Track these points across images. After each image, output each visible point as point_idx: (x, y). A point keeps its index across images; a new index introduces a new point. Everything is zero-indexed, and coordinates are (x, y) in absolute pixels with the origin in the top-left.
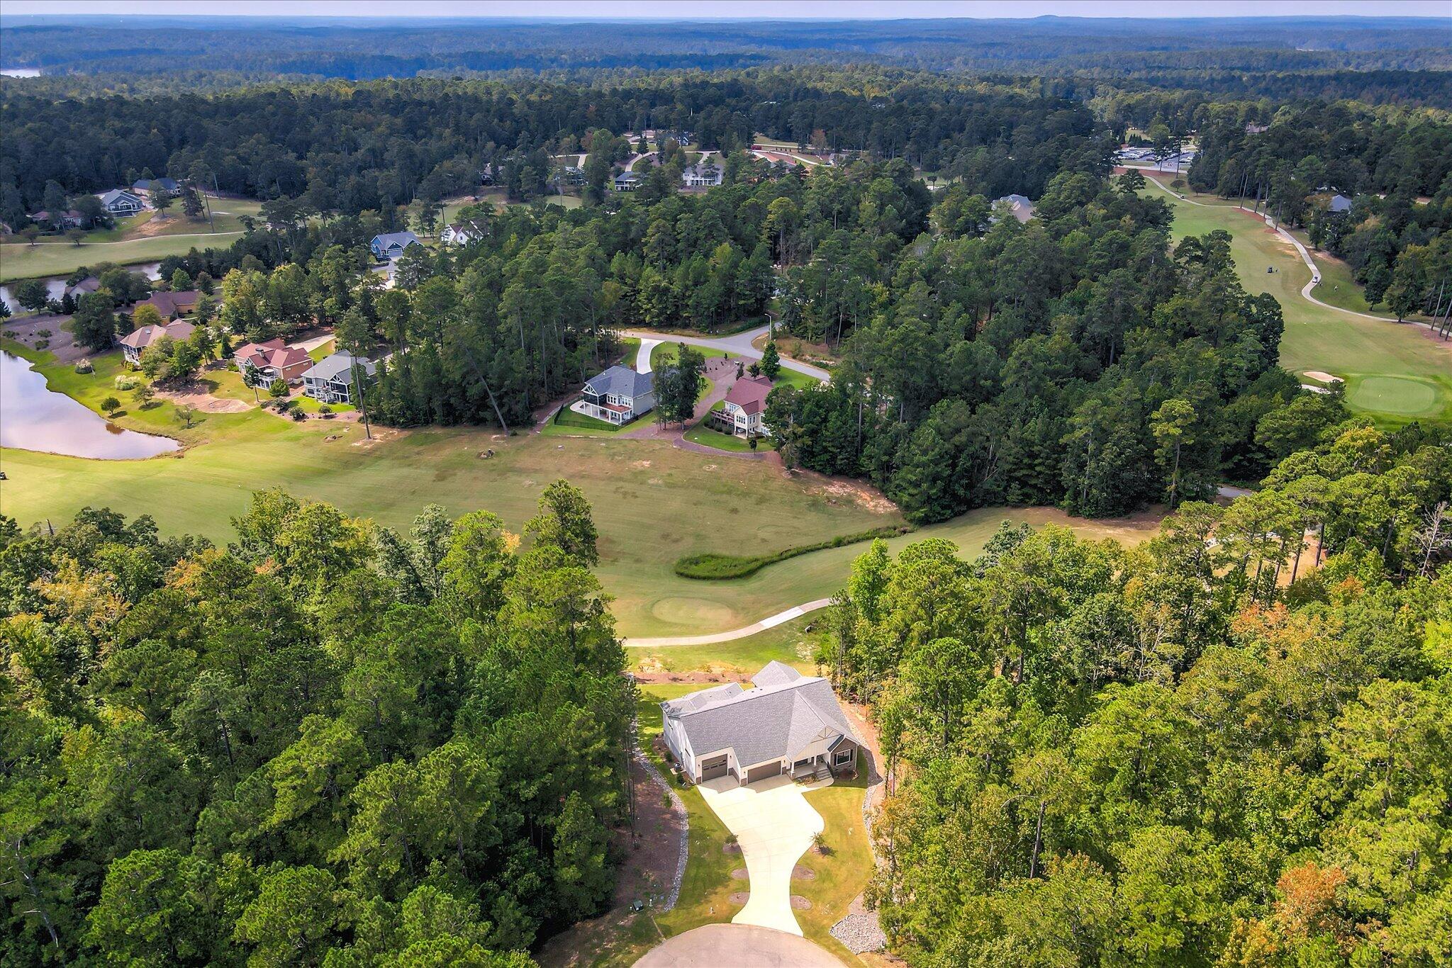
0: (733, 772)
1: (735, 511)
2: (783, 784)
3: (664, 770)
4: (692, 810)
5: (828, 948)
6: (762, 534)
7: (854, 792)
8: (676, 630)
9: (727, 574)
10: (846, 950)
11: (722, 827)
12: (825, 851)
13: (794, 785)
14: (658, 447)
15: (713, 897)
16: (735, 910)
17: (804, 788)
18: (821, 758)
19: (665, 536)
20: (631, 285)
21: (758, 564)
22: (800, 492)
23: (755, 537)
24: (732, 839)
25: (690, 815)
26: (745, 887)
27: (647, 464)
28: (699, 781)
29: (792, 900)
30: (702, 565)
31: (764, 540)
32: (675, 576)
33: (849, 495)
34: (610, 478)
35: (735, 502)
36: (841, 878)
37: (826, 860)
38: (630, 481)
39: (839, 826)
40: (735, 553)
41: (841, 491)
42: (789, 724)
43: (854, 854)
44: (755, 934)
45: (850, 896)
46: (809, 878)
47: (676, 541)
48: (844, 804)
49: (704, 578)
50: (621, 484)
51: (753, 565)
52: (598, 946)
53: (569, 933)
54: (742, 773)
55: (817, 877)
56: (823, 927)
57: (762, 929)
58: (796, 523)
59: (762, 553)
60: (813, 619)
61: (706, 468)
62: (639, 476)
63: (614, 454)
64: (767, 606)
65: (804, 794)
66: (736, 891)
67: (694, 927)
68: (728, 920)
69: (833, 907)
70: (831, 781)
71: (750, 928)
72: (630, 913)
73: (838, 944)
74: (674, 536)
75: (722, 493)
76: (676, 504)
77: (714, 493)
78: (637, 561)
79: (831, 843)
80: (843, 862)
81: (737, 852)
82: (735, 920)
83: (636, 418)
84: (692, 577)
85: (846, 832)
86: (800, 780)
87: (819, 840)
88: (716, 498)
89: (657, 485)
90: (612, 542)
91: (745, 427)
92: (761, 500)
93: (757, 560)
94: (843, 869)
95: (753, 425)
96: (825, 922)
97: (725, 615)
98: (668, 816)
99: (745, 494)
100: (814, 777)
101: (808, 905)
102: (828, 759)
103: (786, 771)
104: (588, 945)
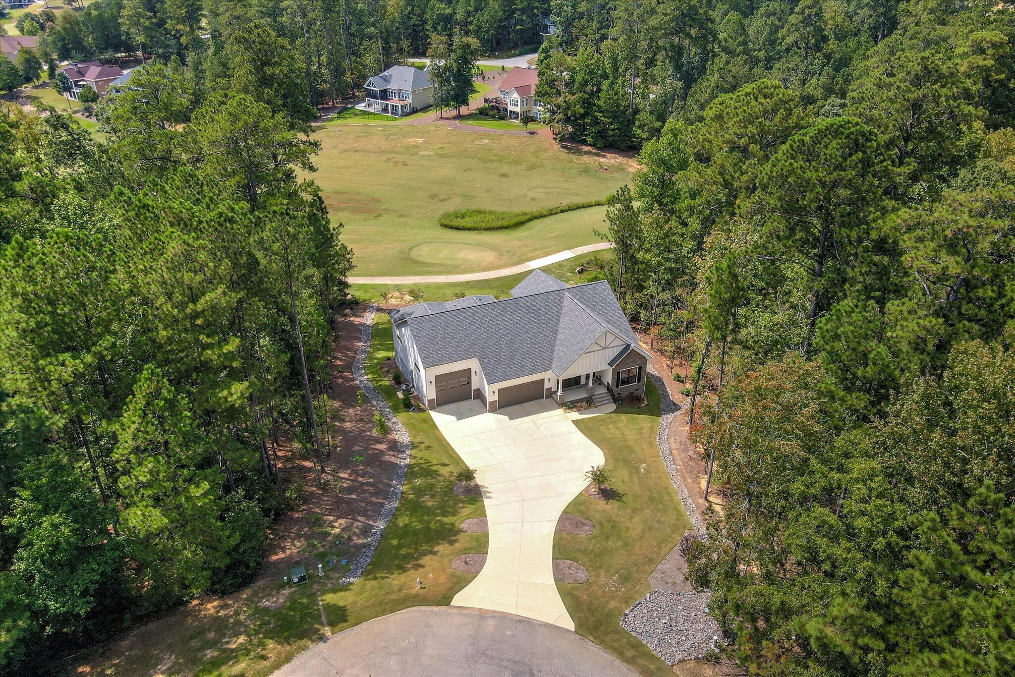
0: (479, 395)
1: (505, 175)
2: (547, 409)
3: (389, 393)
4: (418, 439)
5: (620, 653)
6: (531, 194)
7: (644, 421)
8: (434, 269)
9: (493, 225)
10: (654, 658)
11: (457, 460)
12: (608, 494)
13: (560, 411)
14: (432, 128)
15: (426, 560)
16: (460, 582)
17: (576, 415)
18: (598, 378)
19: (432, 197)
20: (419, 16)
21: (527, 217)
22: (571, 161)
23: (525, 196)
24: (468, 475)
25: (413, 446)
26: (480, 546)
27: (420, 140)
28: (433, 405)
29: (556, 567)
30: (467, 219)
31: (533, 199)
32: (439, 228)
33: (621, 164)
34: (382, 152)
35: (504, 168)
36: (635, 534)
37: (610, 507)
38: (402, 153)
39: (626, 462)
40: (505, 209)
41: (613, 161)
42: (555, 332)
43: (652, 499)
44: (490, 625)
45: (651, 561)
46: (583, 533)
47: (444, 200)
48: (631, 435)
49: (469, 229)
50: (393, 155)
51: (523, 218)
52: (213, 644)
53: (172, 620)
54: (491, 393)
55: (597, 531)
56: (610, 614)
57: (502, 617)
58: (566, 185)
59: (534, 209)
60: (584, 261)
61: (479, 142)
62: (413, 150)
63: (390, 134)
64: (534, 250)
65: (576, 422)
66: (465, 551)
67: (384, 612)
68: (445, 600)
69: (625, 579)
70: (613, 407)
71: (483, 615)
72: (282, 586)
73: (636, 645)
74: (442, 197)
75: (492, 161)
76: (446, 170)
77: (484, 161)
78: (402, 216)
79: (616, 482)
80: (635, 510)
81: (475, 494)
82: (458, 600)
83: (414, 111)
84: (457, 228)
85: (637, 469)
86: (570, 406)
87: (599, 477)
88: (486, 165)
89: (428, 155)
90: (378, 201)
91: (518, 109)
92: (531, 168)
93: (525, 214)
94: (636, 519)
95: (526, 108)
96: (613, 604)
97: (489, 257)
98: (382, 447)
99: (515, 163)
100: (589, 403)
101: (582, 575)
102: (609, 379)
103: (551, 394)
104: (195, 643)
